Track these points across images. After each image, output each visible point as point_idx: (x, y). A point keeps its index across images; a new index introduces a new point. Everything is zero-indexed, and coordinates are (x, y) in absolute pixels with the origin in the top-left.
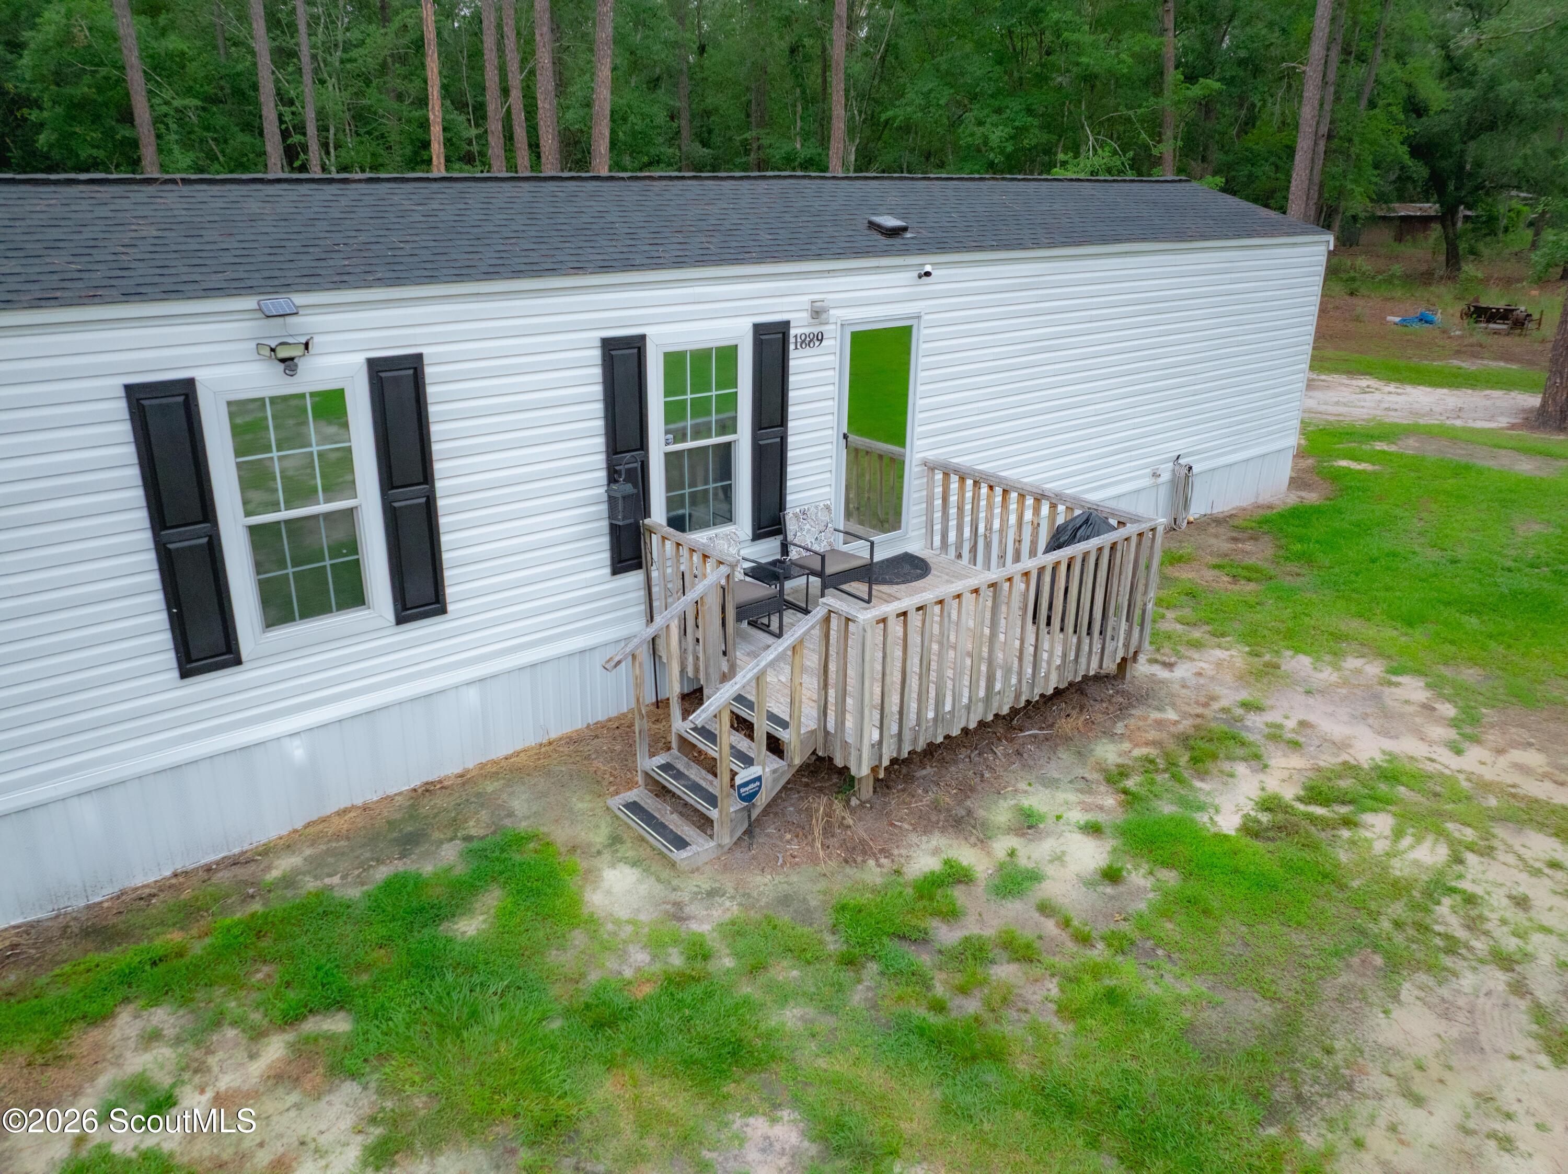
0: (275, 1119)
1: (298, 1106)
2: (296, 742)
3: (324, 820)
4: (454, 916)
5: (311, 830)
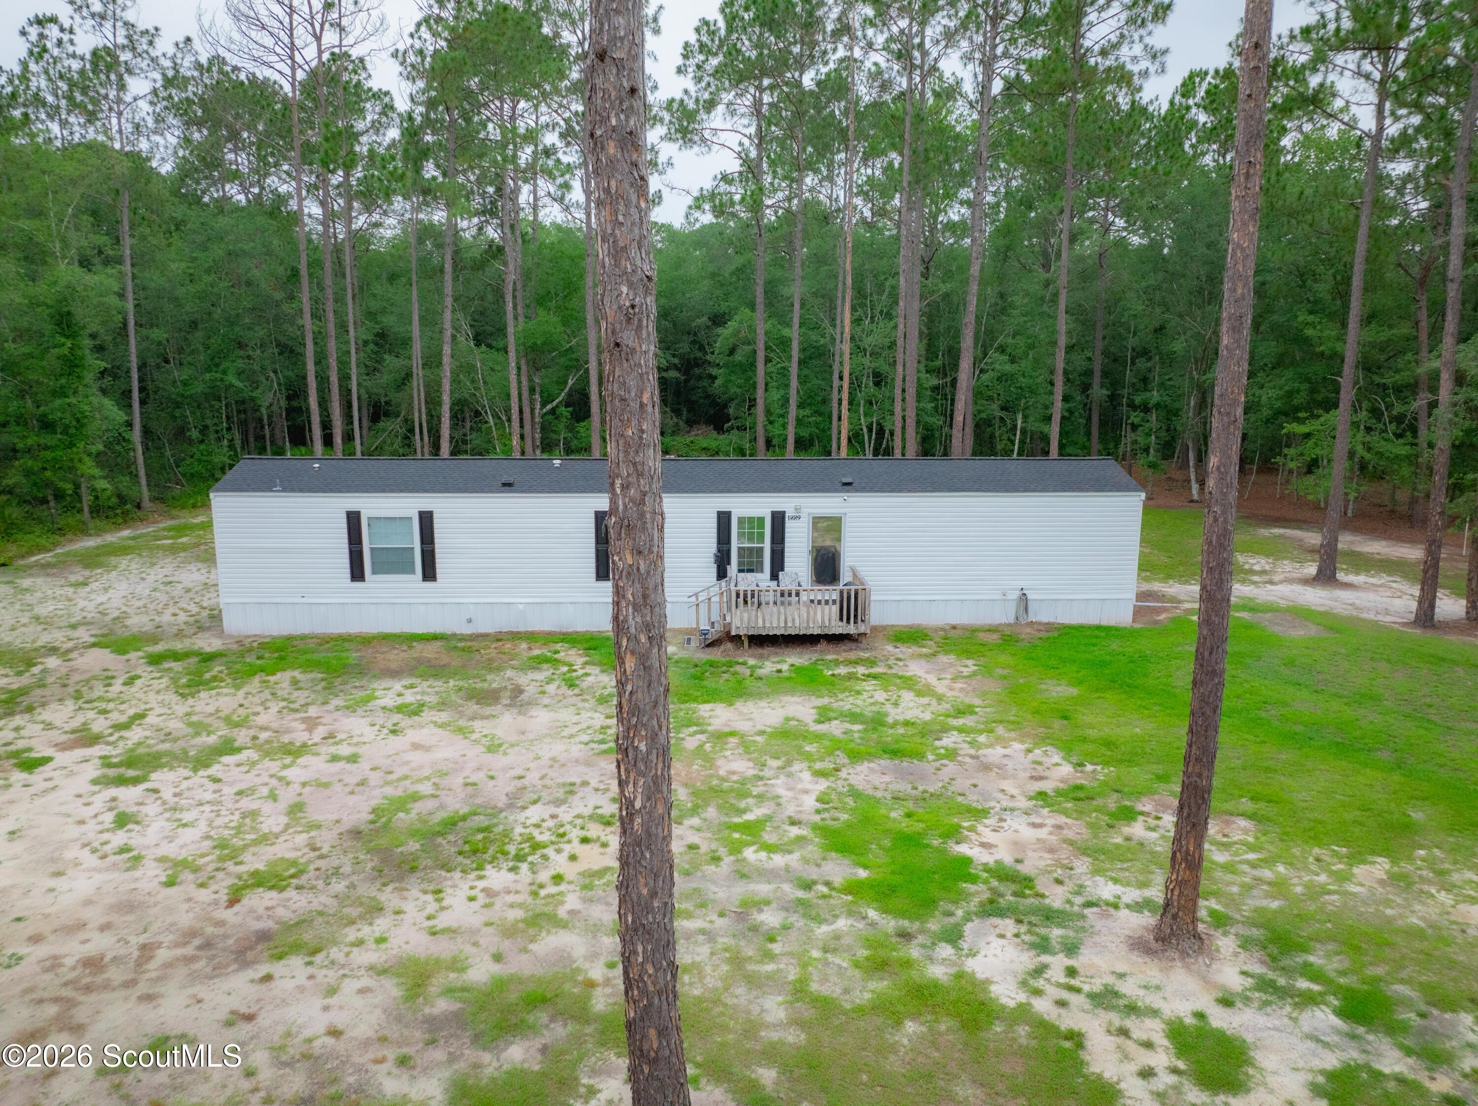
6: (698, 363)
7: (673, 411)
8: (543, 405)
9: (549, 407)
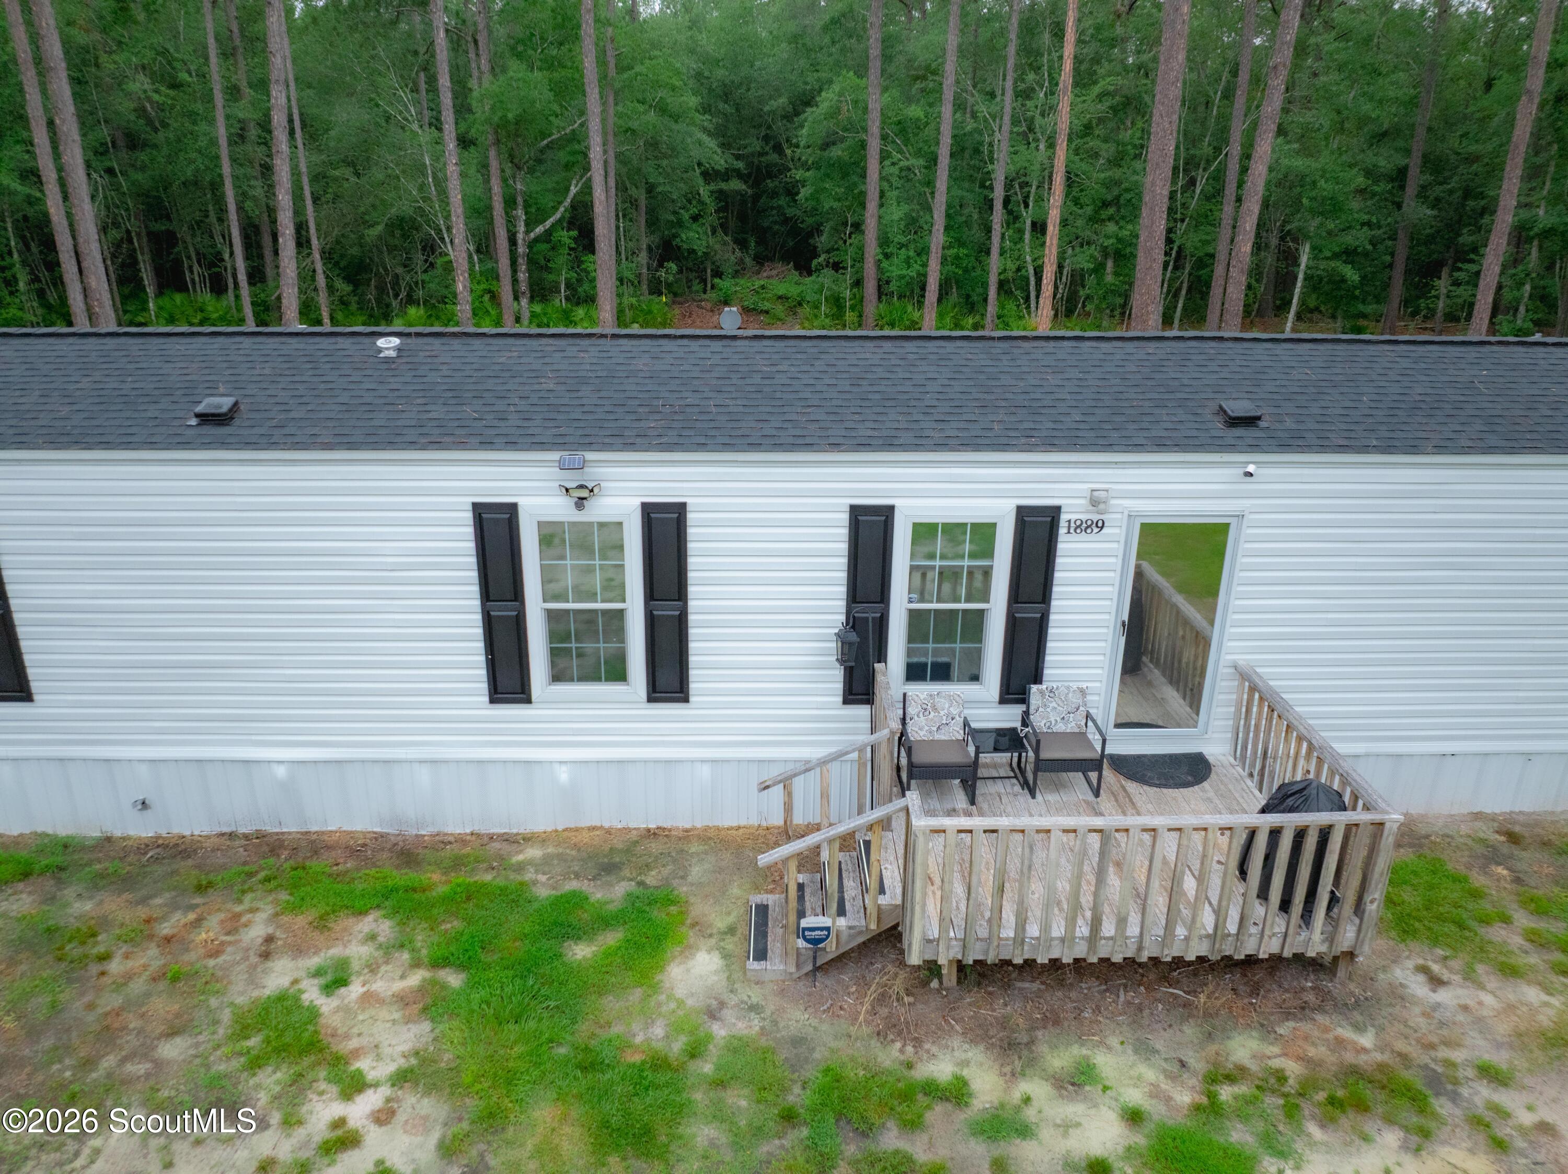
0: (378, 1023)
1: (394, 1022)
2: (564, 768)
3: (577, 830)
4: (579, 938)
5: (566, 834)
6: (771, 172)
7: (736, 241)
8: (529, 226)
9: (539, 229)
